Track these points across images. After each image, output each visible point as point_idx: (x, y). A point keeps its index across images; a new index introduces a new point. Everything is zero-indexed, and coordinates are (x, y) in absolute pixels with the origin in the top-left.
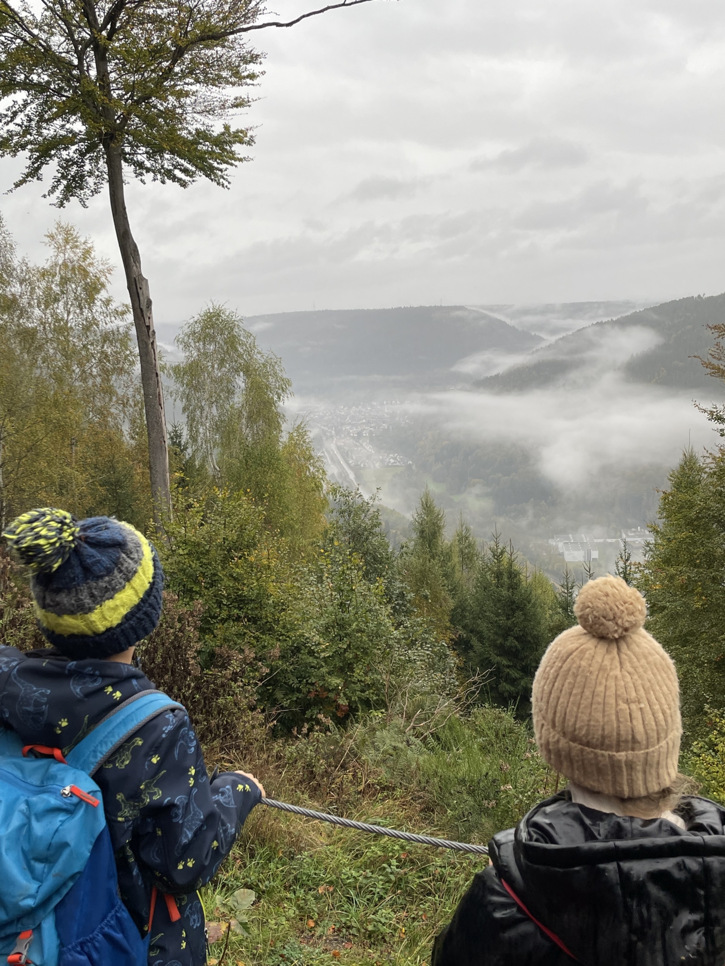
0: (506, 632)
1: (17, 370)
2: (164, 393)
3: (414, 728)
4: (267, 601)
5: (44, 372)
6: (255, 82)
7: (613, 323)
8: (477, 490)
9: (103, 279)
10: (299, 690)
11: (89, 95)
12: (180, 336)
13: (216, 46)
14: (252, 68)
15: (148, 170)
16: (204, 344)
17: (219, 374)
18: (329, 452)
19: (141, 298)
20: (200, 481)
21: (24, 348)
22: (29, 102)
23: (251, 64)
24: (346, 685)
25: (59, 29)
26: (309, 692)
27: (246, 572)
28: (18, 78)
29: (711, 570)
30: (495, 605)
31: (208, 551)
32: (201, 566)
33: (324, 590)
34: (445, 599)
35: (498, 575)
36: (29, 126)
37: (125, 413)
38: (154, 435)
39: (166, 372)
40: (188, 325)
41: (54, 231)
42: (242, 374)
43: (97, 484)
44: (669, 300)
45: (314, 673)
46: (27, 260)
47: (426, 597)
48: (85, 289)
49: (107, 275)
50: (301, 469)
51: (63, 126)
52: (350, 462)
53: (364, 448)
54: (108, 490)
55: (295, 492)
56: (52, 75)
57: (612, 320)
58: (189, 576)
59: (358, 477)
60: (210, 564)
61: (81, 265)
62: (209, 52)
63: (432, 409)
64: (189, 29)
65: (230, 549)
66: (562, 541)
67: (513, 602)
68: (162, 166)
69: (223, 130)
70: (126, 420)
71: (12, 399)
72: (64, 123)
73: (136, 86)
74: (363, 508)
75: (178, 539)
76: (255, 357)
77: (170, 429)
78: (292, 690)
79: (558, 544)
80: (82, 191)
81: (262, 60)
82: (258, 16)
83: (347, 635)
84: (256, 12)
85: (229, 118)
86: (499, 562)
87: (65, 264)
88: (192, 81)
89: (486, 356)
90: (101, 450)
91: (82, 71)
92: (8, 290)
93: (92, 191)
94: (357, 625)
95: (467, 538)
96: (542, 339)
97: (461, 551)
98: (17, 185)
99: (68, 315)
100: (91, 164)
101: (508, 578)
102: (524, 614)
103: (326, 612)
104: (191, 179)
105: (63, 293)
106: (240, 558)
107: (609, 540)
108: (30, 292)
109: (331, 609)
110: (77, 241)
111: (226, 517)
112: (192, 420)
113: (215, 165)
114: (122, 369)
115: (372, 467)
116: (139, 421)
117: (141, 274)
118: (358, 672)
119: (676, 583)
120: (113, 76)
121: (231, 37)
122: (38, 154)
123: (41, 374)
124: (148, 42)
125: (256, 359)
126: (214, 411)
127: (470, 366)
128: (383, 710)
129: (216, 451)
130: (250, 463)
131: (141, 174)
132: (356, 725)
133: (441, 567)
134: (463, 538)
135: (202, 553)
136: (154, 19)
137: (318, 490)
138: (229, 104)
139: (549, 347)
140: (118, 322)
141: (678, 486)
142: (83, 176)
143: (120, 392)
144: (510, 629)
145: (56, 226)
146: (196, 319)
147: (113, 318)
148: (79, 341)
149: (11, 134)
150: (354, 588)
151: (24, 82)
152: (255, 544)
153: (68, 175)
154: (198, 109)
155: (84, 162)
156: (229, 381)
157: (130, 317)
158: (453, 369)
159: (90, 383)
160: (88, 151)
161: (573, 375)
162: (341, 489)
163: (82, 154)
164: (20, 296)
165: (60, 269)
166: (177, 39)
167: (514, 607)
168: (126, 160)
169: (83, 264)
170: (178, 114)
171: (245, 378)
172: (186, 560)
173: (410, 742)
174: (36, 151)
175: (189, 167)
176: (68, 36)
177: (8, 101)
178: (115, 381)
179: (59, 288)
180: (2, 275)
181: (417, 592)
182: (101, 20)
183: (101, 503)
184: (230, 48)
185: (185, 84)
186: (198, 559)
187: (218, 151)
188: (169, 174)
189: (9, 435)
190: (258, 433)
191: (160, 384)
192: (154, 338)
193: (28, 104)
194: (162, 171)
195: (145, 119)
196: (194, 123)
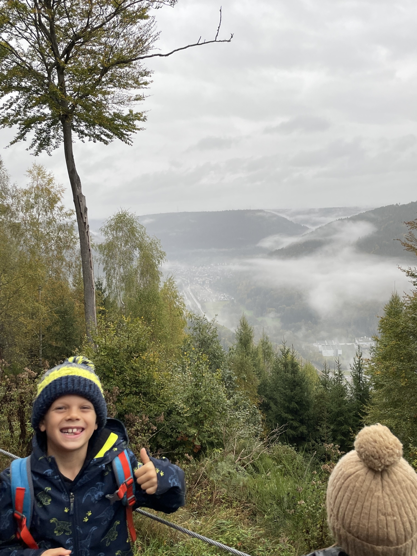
0: (291, 399)
1: (8, 247)
2: (93, 260)
3: (240, 460)
4: (153, 383)
5: (24, 248)
6: (147, 86)
7: (349, 219)
8: (272, 315)
9: (59, 196)
10: (171, 436)
11: (53, 94)
12: (103, 228)
13: (126, 67)
14: (146, 79)
15: (86, 135)
16: (116, 232)
17: (125, 249)
18: (186, 293)
19: (81, 207)
20: (113, 310)
21: (13, 234)
22: (20, 97)
23: (145, 76)
24: (199, 434)
25: (37, 57)
26: (177, 437)
27: (141, 366)
28: (14, 84)
29: (410, 363)
30: (284, 383)
31: (119, 353)
32: (114, 362)
33: (186, 376)
34: (255, 379)
35: (286, 365)
36: (20, 111)
37: (70, 271)
38: (87, 285)
39: (94, 248)
40: (107, 221)
41: (32, 168)
42: (137, 249)
43: (53, 312)
44: (379, 206)
45: (181, 426)
46: (16, 185)
47: (244, 379)
48: (48, 201)
49: (61, 193)
50: (171, 303)
51: (38, 111)
52: (198, 298)
53: (206, 290)
54: (60, 316)
55: (168, 317)
56: (33, 82)
57: (347, 218)
58: (108, 368)
59: (203, 307)
60: (119, 361)
61: (46, 188)
62: (122, 70)
63: (245, 268)
64: (111, 57)
65: (131, 352)
66: (321, 344)
67: (294, 381)
68: (94, 133)
69: (129, 113)
70: (71, 276)
71: (6, 264)
72: (39, 109)
73: (80, 89)
74: (208, 326)
75: (101, 346)
76: (145, 239)
77: (96, 280)
78: (168, 436)
79: (318, 346)
80: (48, 147)
81: (151, 74)
82: (149, 51)
83: (199, 403)
84: (148, 49)
85: (132, 106)
86: (286, 357)
87: (37, 187)
88: (112, 86)
89: (276, 237)
90: (56, 293)
91: (50, 80)
92: (5, 202)
93: (54, 147)
94: (206, 398)
95: (267, 343)
96: (307, 228)
97: (264, 351)
98: (12, 143)
99: (39, 216)
100: (54, 131)
101: (292, 367)
102: (301, 388)
103: (187, 389)
104: (110, 140)
105: (36, 203)
106: (137, 357)
107: (348, 344)
108: (17, 203)
109: (190, 387)
110: (44, 174)
111: (129, 333)
112: (109, 275)
113: (124, 132)
114: (69, 246)
115: (211, 301)
116: (78, 276)
117: (81, 193)
118: (206, 426)
119: (390, 371)
120: (67, 83)
121: (134, 62)
122: (24, 126)
123: (22, 249)
124: (88, 64)
125: (146, 241)
126: (122, 270)
127: (268, 243)
128: (221, 449)
129: (122, 293)
130: (142, 300)
131: (82, 137)
132: (206, 458)
133: (252, 360)
134: (264, 343)
135: (115, 354)
136: (91, 52)
137: (181, 315)
138: (132, 98)
139: (312, 232)
140: (67, 220)
141: (389, 314)
142: (49, 138)
143: (68, 259)
144: (293, 397)
145: (33, 166)
146: (112, 218)
147: (64, 218)
148: (45, 230)
149: (9, 115)
150: (204, 375)
151: (17, 86)
152: (146, 349)
153: (41, 138)
154: (115, 101)
155: (50, 131)
156: (130, 253)
157: (75, 217)
158: (258, 245)
159: (51, 254)
160: (52, 124)
161: (326, 248)
162: (195, 316)
163: (49, 126)
164: (12, 205)
165: (35, 190)
166: (104, 63)
167: (295, 384)
168: (74, 130)
169: (48, 187)
170: (104, 104)
171: (140, 251)
172: (106, 359)
173: (238, 469)
174: (23, 125)
175: (110, 133)
176: (42, 61)
177: (7, 97)
178: (65, 253)
179: (34, 201)
180: (1, 193)
181: (238, 375)
182: (61, 52)
183: (56, 323)
184: (133, 68)
185: (108, 87)
186: (113, 358)
187: (125, 124)
188: (98, 137)
189: (3, 284)
190: (147, 283)
191: (91, 255)
192: (88, 229)
193: (19, 98)
194: (94, 135)
195: (85, 107)
196: (112, 109)
